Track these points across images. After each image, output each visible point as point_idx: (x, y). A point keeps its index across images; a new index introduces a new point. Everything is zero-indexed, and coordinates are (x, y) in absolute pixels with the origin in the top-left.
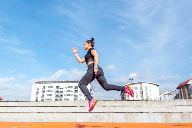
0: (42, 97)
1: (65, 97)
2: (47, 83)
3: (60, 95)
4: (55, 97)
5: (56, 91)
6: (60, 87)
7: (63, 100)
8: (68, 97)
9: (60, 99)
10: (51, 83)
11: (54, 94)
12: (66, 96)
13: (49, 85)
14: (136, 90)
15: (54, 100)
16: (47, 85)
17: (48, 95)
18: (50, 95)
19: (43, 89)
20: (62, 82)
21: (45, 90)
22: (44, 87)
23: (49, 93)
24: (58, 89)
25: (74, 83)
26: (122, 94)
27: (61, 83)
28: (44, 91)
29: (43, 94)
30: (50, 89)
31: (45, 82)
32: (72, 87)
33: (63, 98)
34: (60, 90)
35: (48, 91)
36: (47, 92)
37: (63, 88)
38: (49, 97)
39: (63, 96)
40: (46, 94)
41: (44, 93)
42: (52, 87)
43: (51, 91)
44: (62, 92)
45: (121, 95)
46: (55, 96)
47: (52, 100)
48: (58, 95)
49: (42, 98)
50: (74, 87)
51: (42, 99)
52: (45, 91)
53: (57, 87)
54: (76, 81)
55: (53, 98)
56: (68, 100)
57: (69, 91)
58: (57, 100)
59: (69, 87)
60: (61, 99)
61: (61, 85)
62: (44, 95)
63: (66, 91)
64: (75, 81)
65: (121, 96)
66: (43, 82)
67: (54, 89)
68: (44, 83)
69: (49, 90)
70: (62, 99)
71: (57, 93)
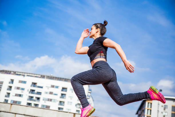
0: (6, 96)
1: (44, 101)
2: (18, 74)
3: (36, 98)
4: (28, 100)
5: (31, 90)
6: (38, 85)
7: (40, 106)
8: (48, 103)
9: (34, 104)
10: (24, 76)
11: (26, 94)
12: (46, 100)
13: (21, 78)
14: (164, 109)
15: (25, 104)
16: (17, 78)
17: (16, 95)
18: (20, 95)
19: (10, 83)
20: (43, 77)
21: (14, 86)
22: (12, 81)
23: (19, 92)
24: (34, 86)
25: (62, 80)
26: (139, 113)
27: (40, 77)
28: (11, 87)
29: (9, 92)
30: (22, 85)
31: (15, 73)
32: (57, 87)
33: (41, 103)
34: (37, 90)
35: (18, 88)
36: (15, 89)
37: (42, 87)
38: (17, 99)
39: (41, 99)
40: (13, 92)
41: (10, 90)
42: (25, 82)
43: (23, 89)
44: (39, 93)
45: (137, 113)
46: (27, 97)
47: (22, 104)
48: (32, 97)
49: (7, 98)
50: (61, 88)
51: (5, 100)
52: (13, 88)
53: (33, 83)
54: (66, 79)
55: (24, 100)
56: (48, 107)
57: (51, 93)
58: (29, 104)
59: (53, 86)
60: (36, 105)
61: (40, 82)
62: (9, 94)
63: (46, 93)
64: (63, 79)
65: (137, 115)
66: (11, 72)
67: (28, 87)
68: (12, 74)
69: (18, 86)
70: (38, 105)
71: (32, 93)
